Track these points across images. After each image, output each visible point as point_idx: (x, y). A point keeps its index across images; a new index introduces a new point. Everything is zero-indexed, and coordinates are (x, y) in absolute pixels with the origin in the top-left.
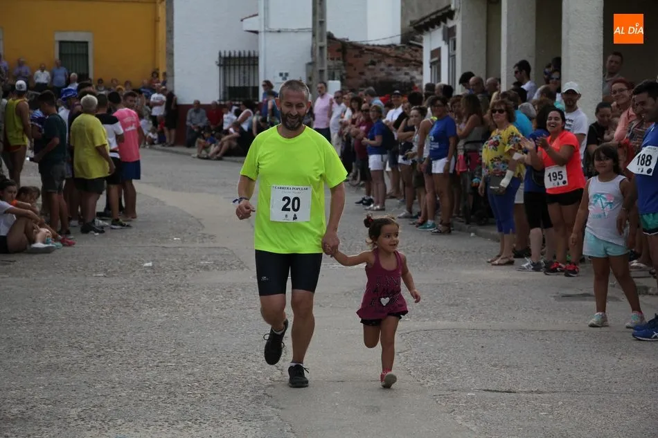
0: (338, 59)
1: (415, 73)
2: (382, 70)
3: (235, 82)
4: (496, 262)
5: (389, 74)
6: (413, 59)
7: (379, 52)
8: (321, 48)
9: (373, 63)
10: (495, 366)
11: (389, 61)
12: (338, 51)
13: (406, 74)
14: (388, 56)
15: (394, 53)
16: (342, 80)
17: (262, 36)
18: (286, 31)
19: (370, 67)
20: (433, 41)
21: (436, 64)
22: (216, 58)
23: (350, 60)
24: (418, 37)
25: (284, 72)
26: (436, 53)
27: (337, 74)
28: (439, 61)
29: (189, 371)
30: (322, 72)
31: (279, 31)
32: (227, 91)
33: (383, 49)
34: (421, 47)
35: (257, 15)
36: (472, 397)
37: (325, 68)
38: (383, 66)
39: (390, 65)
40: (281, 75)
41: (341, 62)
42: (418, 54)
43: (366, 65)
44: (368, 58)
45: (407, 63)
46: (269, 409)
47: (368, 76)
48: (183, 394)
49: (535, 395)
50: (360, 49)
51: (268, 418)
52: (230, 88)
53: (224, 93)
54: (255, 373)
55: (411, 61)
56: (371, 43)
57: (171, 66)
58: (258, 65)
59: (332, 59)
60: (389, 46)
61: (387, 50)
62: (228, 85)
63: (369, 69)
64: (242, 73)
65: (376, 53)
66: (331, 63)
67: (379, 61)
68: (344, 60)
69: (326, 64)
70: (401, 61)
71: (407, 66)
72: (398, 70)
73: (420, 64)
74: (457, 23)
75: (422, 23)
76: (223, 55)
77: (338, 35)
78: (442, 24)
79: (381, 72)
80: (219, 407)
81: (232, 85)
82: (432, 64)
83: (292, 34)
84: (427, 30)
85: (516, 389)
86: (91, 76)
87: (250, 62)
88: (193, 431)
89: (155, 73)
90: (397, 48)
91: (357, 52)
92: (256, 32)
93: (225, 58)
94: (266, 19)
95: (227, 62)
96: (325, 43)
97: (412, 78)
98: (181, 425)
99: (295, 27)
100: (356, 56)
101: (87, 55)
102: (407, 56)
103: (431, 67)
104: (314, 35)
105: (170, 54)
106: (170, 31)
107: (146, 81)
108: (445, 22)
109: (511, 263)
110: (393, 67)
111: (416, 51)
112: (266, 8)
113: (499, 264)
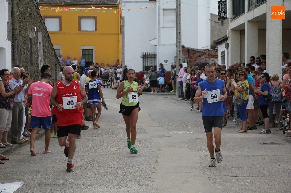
0: (186, 55)
1: (216, 60)
2: (203, 59)
3: (148, 64)
4: (240, 131)
5: (206, 60)
6: (215, 55)
7: (202, 52)
8: (179, 51)
9: (200, 56)
10: (233, 167)
11: (206, 56)
12: (186, 52)
13: (212, 60)
14: (205, 54)
15: (207, 52)
16: (188, 63)
17: (157, 46)
18: (167, 45)
19: (199, 58)
20: (222, 48)
21: (223, 57)
22: (141, 55)
23: (191, 56)
24: (217, 46)
25: (166, 60)
26: (223, 53)
27: (186, 61)
28: (224, 56)
29: (122, 169)
30: (179, 60)
31: (164, 45)
32: (145, 67)
33: (203, 51)
34: (218, 50)
35: (155, 39)
36: (222, 178)
37: (181, 58)
38: (203, 57)
39: (206, 57)
40: (165, 61)
41: (187, 56)
42: (217, 53)
43: (197, 57)
44: (198, 55)
45: (213, 56)
46: (149, 182)
47: (198, 61)
48: (119, 177)
49: (245, 178)
50: (195, 51)
51: (148, 185)
52: (146, 66)
53: (144, 68)
54: (146, 170)
55: (214, 56)
56: (199, 49)
57: (123, 58)
58: (156, 57)
59: (184, 55)
60: (206, 50)
61: (205, 52)
62: (145, 65)
63: (198, 59)
64: (150, 61)
65: (201, 53)
66: (184, 57)
67: (202, 56)
68: (189, 55)
69: (181, 57)
70: (211, 56)
71: (213, 57)
72: (209, 59)
73: (217, 57)
74: (229, 41)
75: (218, 41)
76: (143, 54)
77: (186, 46)
78: (225, 42)
79: (202, 60)
80: (131, 181)
81: (146, 65)
82: (222, 57)
83: (169, 46)
84: (220, 44)
85: (239, 175)
86: (94, 62)
87: (153, 56)
88: (122, 189)
89: (118, 61)
90: (209, 50)
91: (194, 52)
92: (156, 45)
93: (144, 55)
94: (159, 40)
95: (145, 57)
96: (181, 49)
97: (215, 62)
98: (117, 187)
99: (170, 43)
100: (193, 54)
101: (93, 54)
102: (213, 54)
103: (221, 58)
104: (177, 46)
105: (123, 54)
106: (123, 45)
107: (115, 64)
108: (226, 41)
109: (246, 132)
110: (207, 58)
111: (217, 52)
112: (159, 36)
113: (241, 132)
